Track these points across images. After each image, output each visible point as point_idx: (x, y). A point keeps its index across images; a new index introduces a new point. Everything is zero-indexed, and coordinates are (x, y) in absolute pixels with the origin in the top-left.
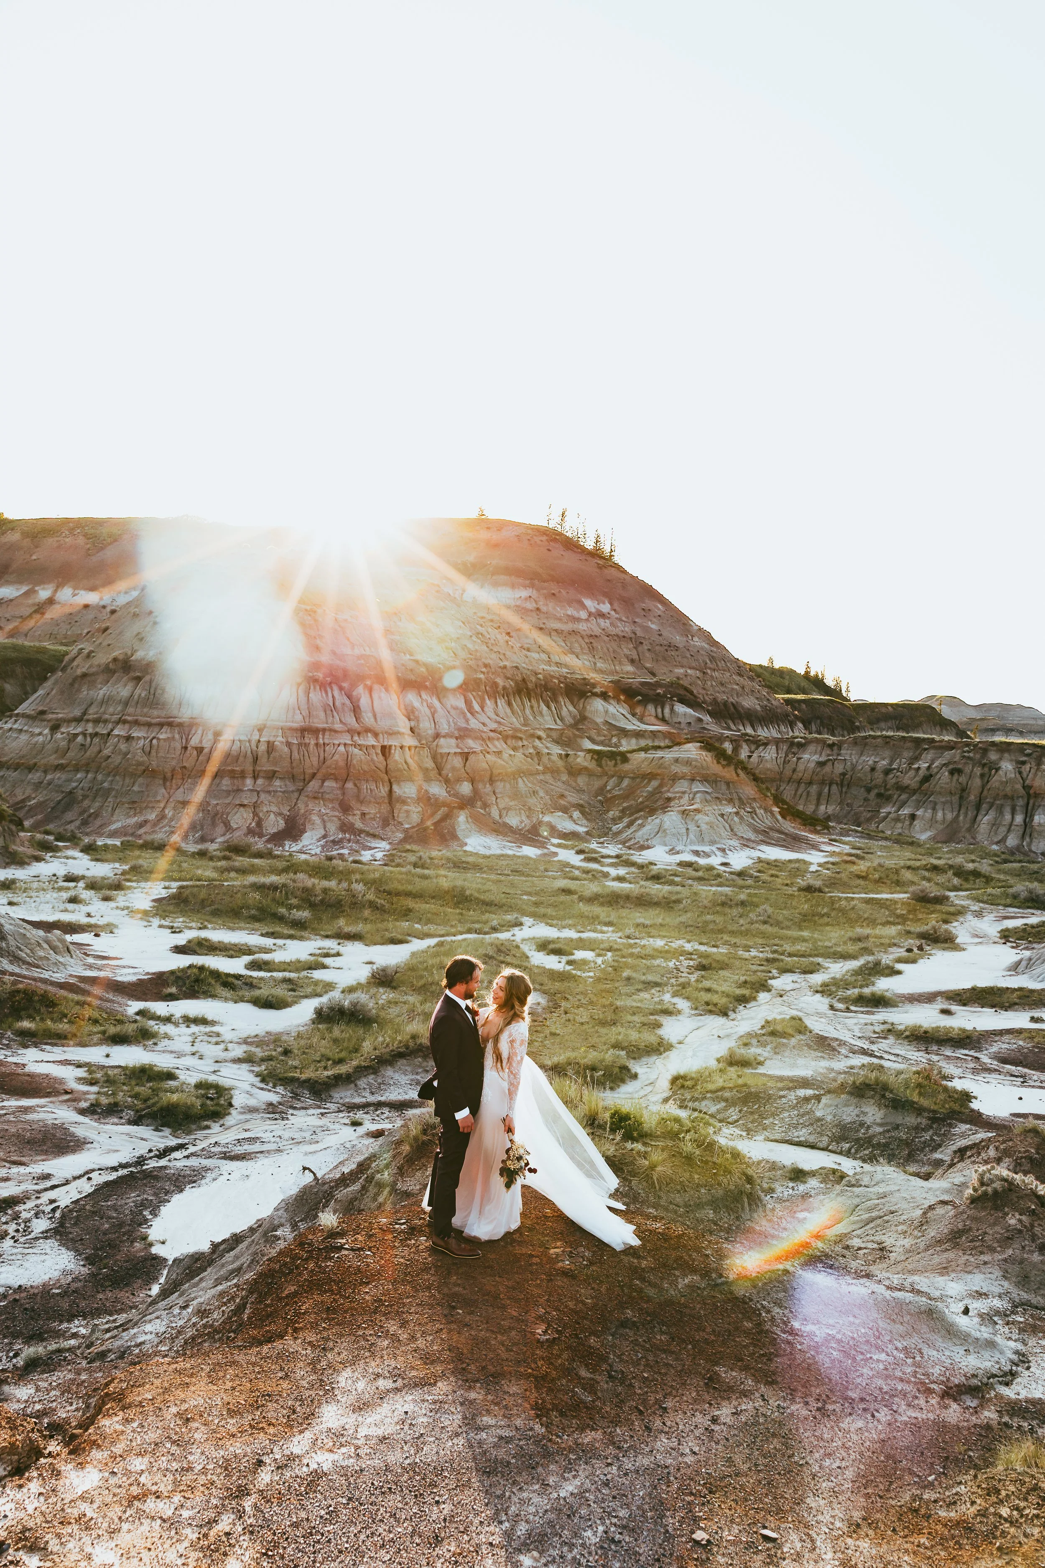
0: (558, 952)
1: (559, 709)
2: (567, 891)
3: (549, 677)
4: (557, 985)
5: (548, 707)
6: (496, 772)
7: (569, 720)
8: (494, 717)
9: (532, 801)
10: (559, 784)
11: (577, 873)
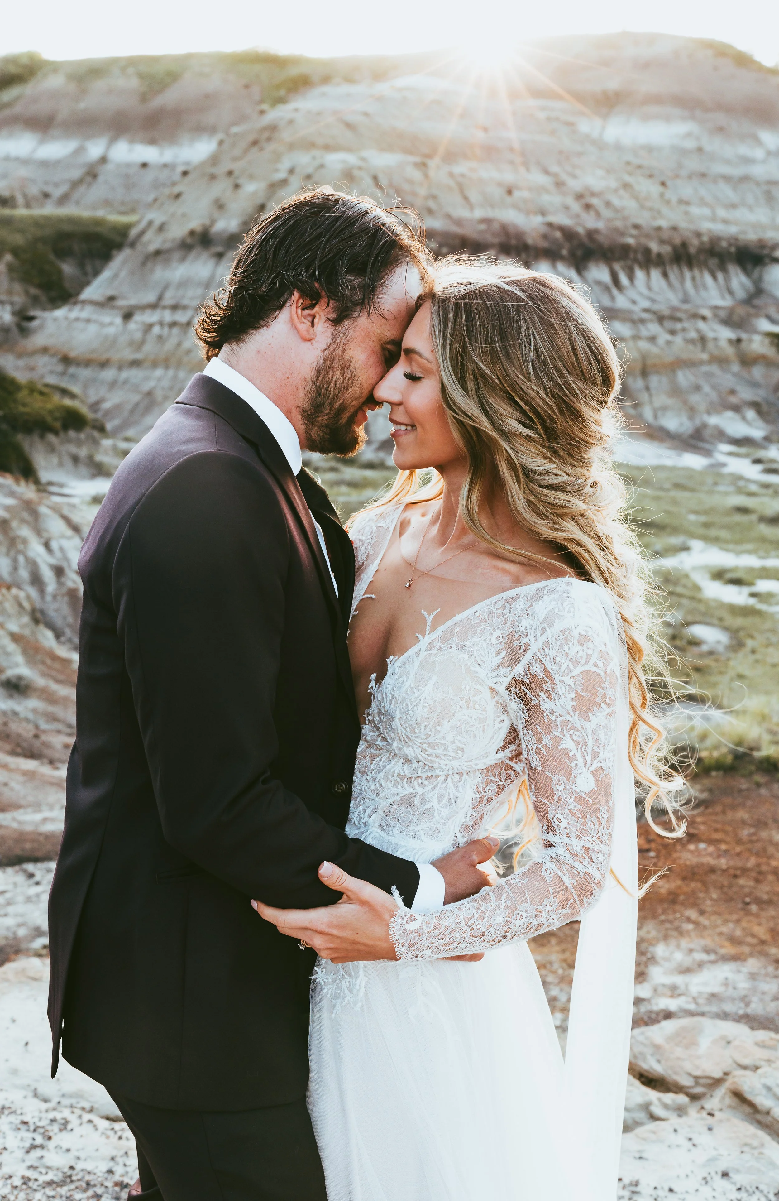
0: (737, 582)
1: (727, 279)
2: (743, 510)
3: (715, 240)
4: (739, 622)
5: (714, 277)
6: (649, 362)
7: (741, 294)
8: (645, 291)
9: (695, 399)
10: (729, 377)
11: (753, 488)
